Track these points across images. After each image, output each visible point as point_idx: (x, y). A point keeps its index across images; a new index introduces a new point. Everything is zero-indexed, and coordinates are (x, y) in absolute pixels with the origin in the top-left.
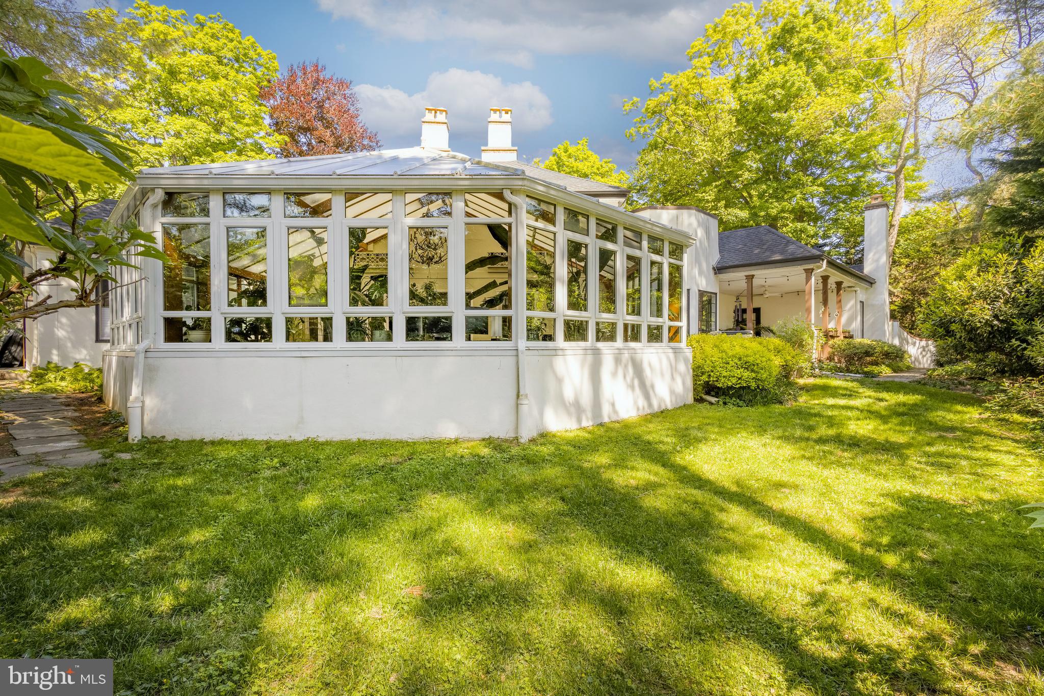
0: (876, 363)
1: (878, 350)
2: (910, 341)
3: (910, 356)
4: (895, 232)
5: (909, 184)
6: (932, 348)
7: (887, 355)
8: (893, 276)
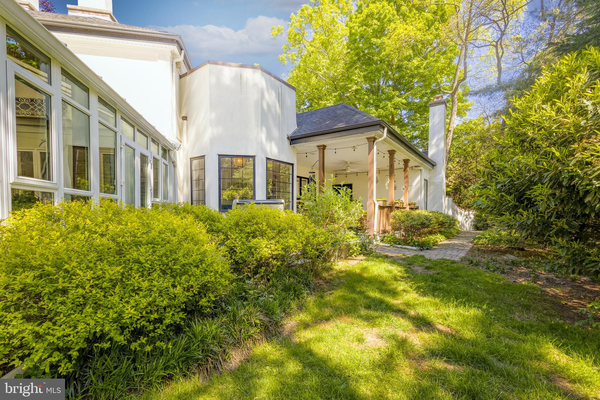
0: (431, 233)
1: (434, 220)
2: (459, 212)
3: (459, 222)
4: (451, 135)
5: (460, 104)
6: (472, 216)
7: (442, 224)
8: (449, 169)
